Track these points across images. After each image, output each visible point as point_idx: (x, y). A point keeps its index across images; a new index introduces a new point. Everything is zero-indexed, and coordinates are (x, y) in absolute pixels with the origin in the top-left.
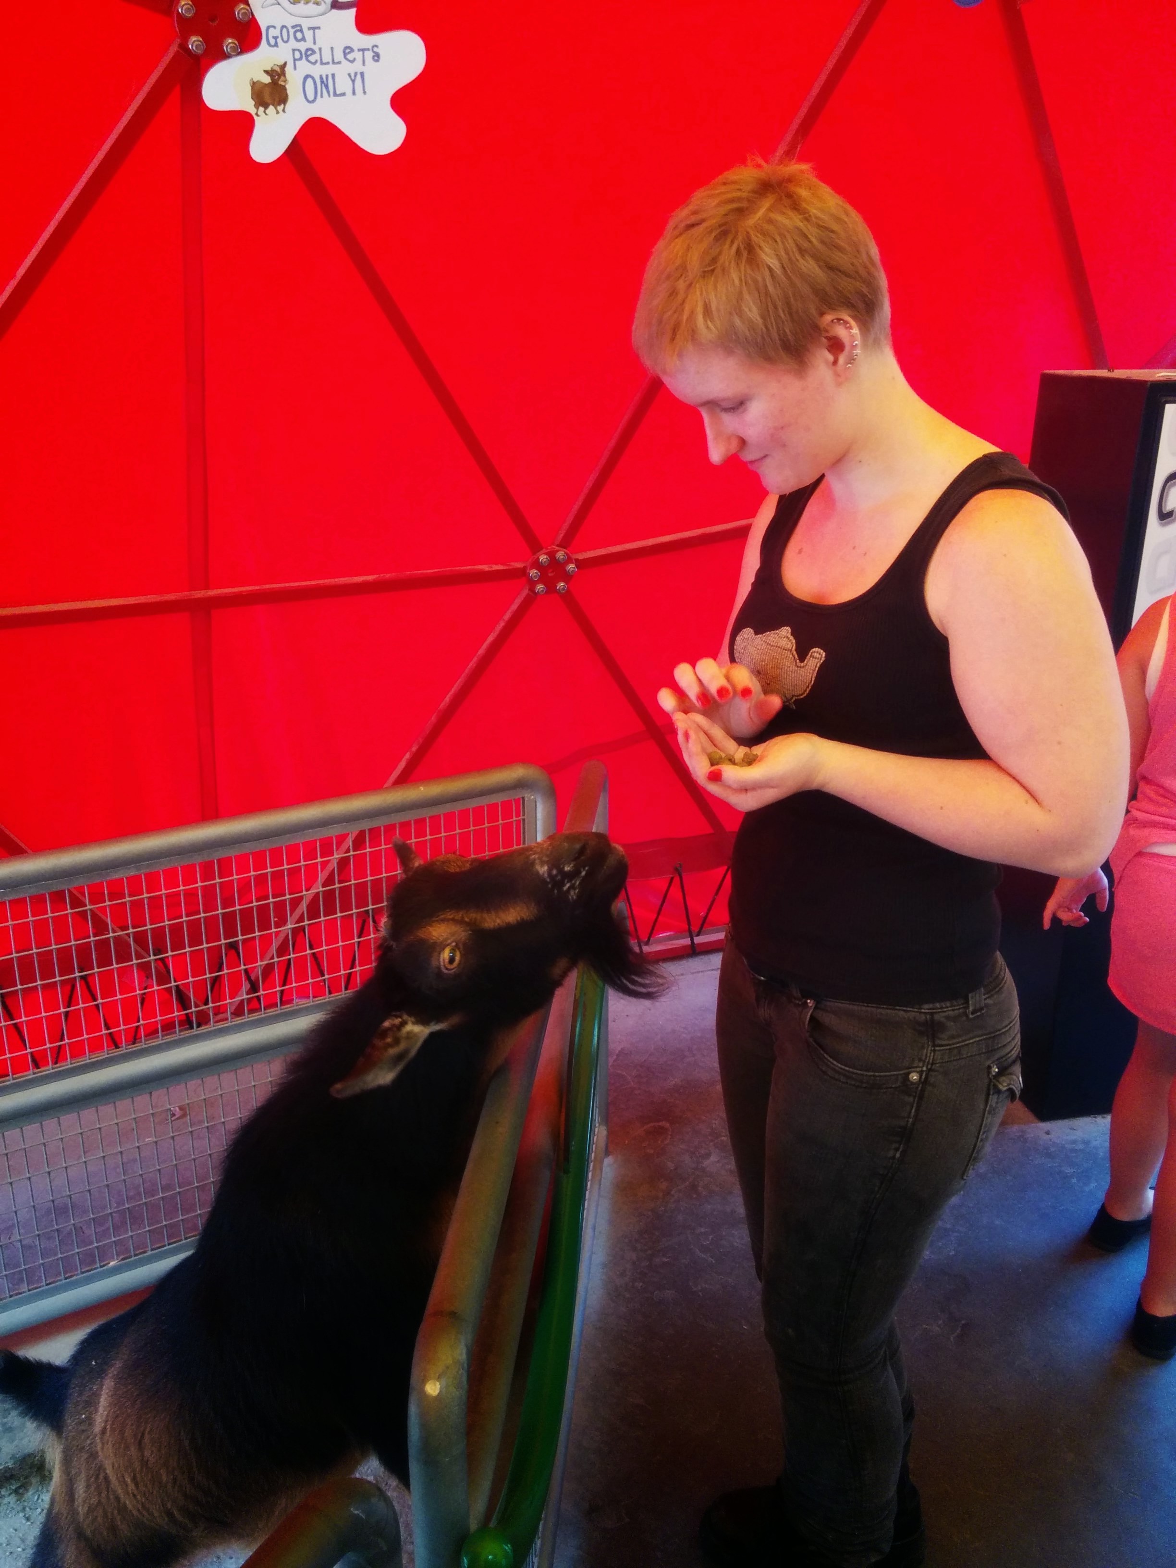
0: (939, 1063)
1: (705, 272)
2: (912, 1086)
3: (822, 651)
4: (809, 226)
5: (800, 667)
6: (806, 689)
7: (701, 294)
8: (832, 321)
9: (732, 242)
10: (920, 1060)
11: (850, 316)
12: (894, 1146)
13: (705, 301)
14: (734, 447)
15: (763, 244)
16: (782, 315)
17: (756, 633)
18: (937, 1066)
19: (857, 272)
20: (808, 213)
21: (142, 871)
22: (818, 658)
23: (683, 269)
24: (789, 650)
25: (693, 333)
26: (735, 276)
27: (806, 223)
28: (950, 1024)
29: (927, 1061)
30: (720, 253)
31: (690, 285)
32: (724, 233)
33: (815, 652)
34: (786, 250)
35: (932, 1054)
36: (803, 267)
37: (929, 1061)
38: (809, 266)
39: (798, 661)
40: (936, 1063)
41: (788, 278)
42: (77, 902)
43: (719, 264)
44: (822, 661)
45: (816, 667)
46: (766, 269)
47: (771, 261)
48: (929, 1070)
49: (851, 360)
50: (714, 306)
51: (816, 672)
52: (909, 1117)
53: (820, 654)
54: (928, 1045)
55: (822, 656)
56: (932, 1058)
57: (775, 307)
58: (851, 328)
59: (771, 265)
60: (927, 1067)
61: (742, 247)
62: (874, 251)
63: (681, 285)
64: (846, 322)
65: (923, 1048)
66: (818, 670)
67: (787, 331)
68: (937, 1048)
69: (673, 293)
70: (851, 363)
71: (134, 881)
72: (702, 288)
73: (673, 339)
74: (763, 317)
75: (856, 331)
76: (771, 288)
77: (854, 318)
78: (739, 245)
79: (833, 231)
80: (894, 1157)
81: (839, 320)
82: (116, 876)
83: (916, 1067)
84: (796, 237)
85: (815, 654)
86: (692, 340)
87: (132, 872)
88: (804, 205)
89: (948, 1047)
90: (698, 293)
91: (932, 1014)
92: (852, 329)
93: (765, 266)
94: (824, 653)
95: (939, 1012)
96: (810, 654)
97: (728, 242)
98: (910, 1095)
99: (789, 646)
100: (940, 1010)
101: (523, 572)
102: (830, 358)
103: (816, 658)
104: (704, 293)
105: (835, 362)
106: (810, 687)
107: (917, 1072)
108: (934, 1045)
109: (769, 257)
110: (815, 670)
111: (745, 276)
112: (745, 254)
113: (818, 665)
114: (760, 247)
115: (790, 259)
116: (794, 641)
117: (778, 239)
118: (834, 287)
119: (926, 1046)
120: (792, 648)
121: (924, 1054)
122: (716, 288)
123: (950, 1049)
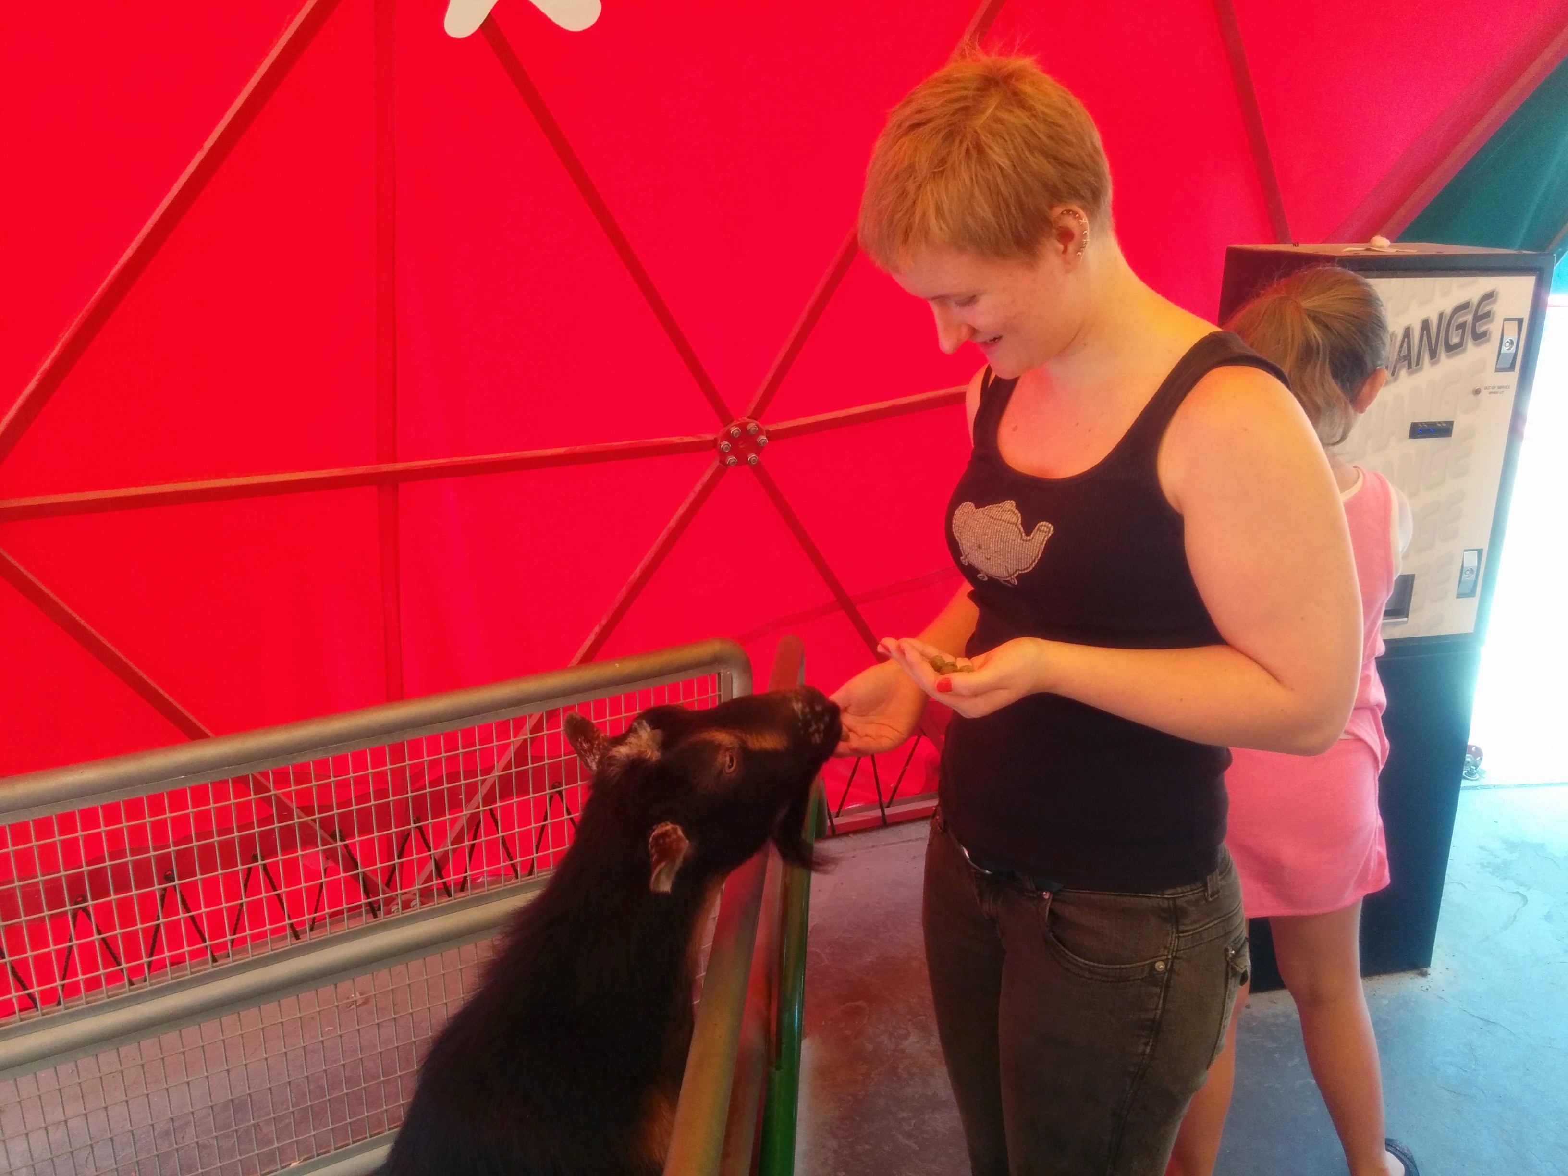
0: (1183, 949)
1: (934, 173)
2: (1158, 976)
3: (1050, 525)
4: (1037, 123)
5: (1026, 541)
6: (1032, 563)
7: (933, 196)
8: (1062, 213)
9: (961, 142)
10: (1166, 948)
11: (1080, 207)
12: (1144, 1040)
13: (937, 203)
14: (964, 334)
15: (992, 144)
16: (1014, 212)
17: (977, 507)
18: (1179, 954)
19: (1084, 163)
20: (1035, 110)
21: (330, 755)
22: (1046, 532)
23: (911, 169)
24: (1014, 524)
25: (926, 232)
26: (966, 176)
27: (1033, 120)
28: (1192, 909)
29: (1172, 948)
30: (949, 154)
31: (920, 186)
32: (952, 134)
33: (1042, 525)
34: (1015, 148)
35: (1177, 940)
36: (1033, 164)
37: (1174, 948)
38: (1038, 163)
39: (1024, 534)
40: (1180, 950)
41: (1018, 174)
42: (260, 788)
43: (948, 165)
44: (1050, 535)
45: (1043, 541)
46: (997, 169)
47: (1003, 160)
48: (1175, 957)
49: (1081, 247)
50: (946, 207)
51: (1044, 546)
52: (1157, 1009)
53: (1048, 527)
54: (1173, 933)
55: (1050, 530)
56: (1176, 945)
57: (1008, 206)
58: (1080, 218)
59: (1001, 164)
60: (1172, 954)
61: (971, 146)
62: (1096, 137)
63: (911, 187)
64: (1075, 213)
65: (1168, 935)
66: (1046, 544)
67: (1020, 228)
68: (1181, 935)
69: (904, 194)
70: (1080, 252)
71: (321, 765)
72: (932, 190)
73: (906, 240)
74: (995, 215)
75: (1085, 220)
76: (1003, 188)
77: (1084, 208)
78: (968, 145)
79: (1060, 126)
80: (1144, 1054)
81: (1068, 211)
82: (300, 760)
83: (1161, 956)
84: (1024, 135)
85: (1043, 528)
86: (927, 242)
87: (320, 756)
88: (1030, 102)
89: (1191, 933)
90: (929, 194)
91: (1174, 899)
92: (1082, 219)
93: (996, 165)
94: (1052, 527)
95: (1181, 897)
96: (1037, 527)
97: (957, 141)
98: (1156, 986)
99: (1014, 519)
100: (1182, 895)
101: (715, 443)
102: (1061, 247)
103: (1043, 532)
104: (935, 195)
105: (1065, 250)
106: (1036, 561)
107: (1163, 961)
108: (1178, 932)
109: (998, 155)
110: (1042, 544)
111: (976, 176)
112: (974, 154)
113: (1046, 539)
114: (990, 147)
115: (1020, 156)
116: (1019, 515)
117: (1007, 137)
118: (1065, 182)
119: (1170, 933)
120: (1017, 521)
121: (1169, 942)
122: (947, 189)
123: (1192, 934)
